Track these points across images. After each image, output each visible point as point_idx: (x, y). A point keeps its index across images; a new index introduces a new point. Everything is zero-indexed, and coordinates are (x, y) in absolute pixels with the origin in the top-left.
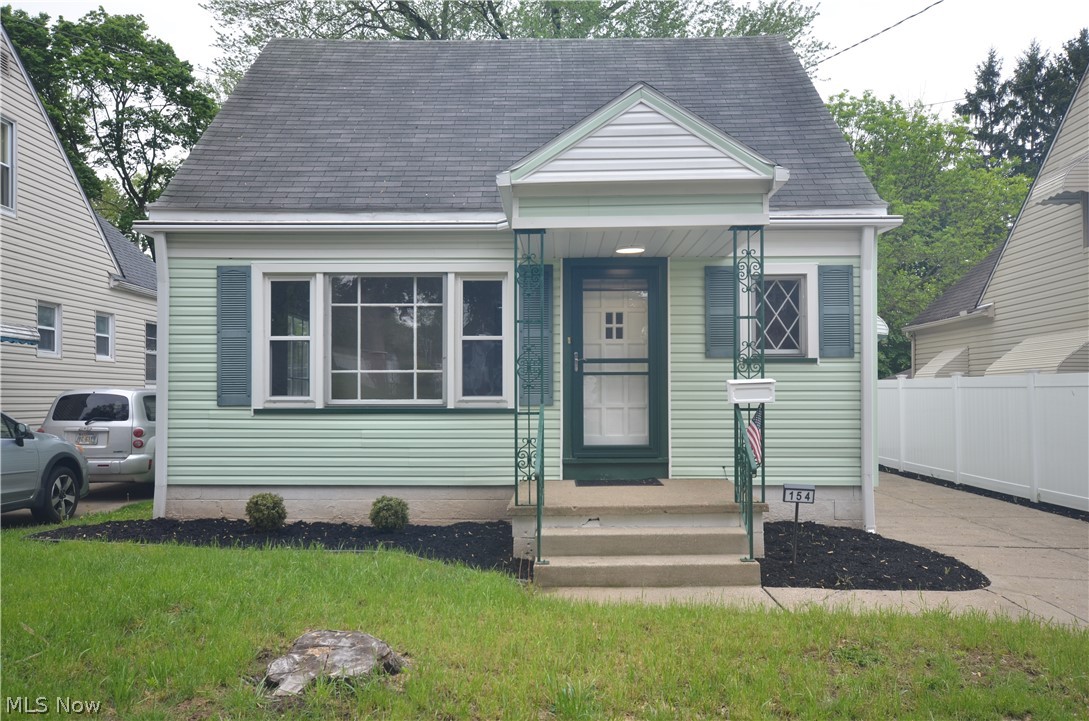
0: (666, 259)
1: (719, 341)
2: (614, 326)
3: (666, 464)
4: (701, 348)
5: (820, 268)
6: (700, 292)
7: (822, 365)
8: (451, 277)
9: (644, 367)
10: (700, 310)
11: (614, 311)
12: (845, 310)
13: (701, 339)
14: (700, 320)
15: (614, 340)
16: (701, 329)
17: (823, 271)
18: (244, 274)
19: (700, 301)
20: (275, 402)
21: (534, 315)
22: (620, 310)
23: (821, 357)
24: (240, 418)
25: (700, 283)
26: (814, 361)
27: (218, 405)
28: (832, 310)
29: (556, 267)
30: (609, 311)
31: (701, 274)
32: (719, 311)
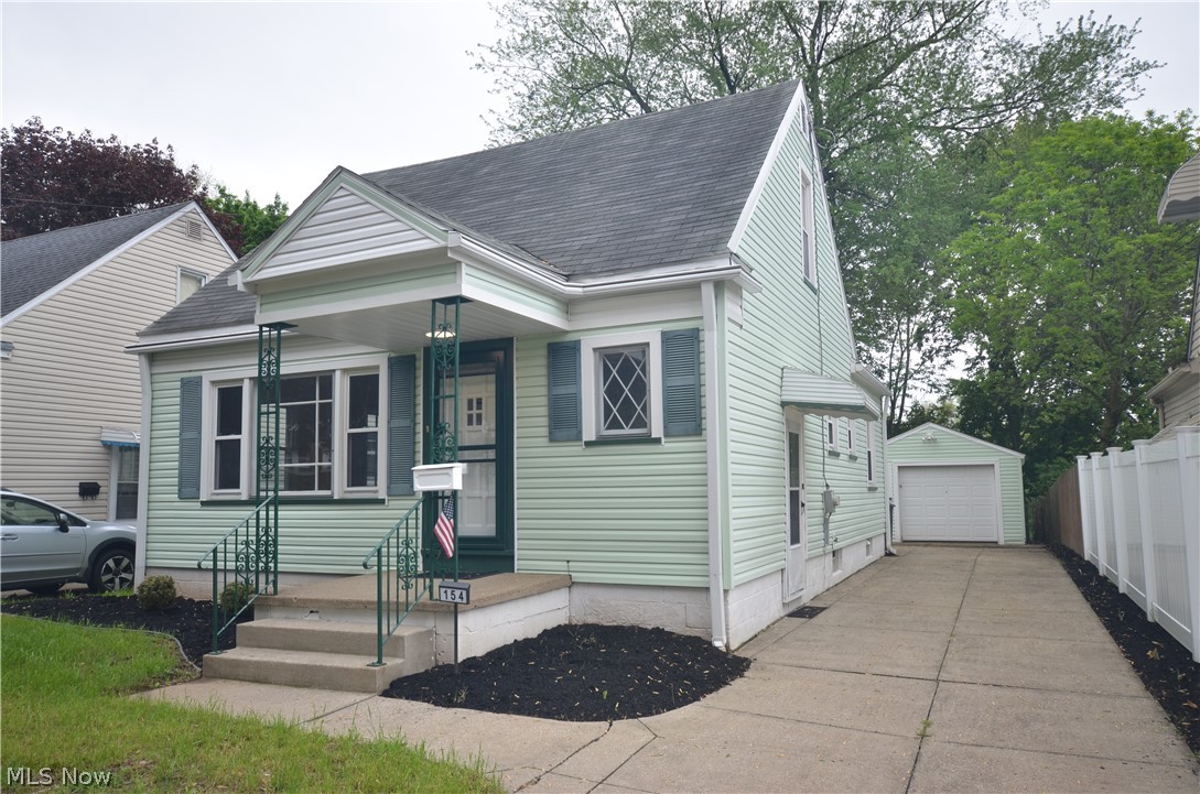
0: (512, 338)
1: (563, 422)
2: (475, 412)
3: (512, 557)
4: (545, 431)
5: (663, 333)
6: (544, 371)
7: (667, 445)
8: (338, 374)
9: (492, 454)
10: (544, 391)
11: (474, 397)
12: (689, 380)
13: (545, 421)
14: (544, 401)
15: (475, 427)
16: (544, 411)
17: (667, 338)
18: (197, 383)
19: (544, 381)
20: (218, 494)
21: (401, 406)
22: (479, 396)
23: (666, 436)
24: (193, 509)
25: (543, 361)
26: (657, 441)
27: (179, 497)
28: (677, 381)
29: (417, 357)
30: (470, 397)
31: (544, 352)
32: (562, 390)
